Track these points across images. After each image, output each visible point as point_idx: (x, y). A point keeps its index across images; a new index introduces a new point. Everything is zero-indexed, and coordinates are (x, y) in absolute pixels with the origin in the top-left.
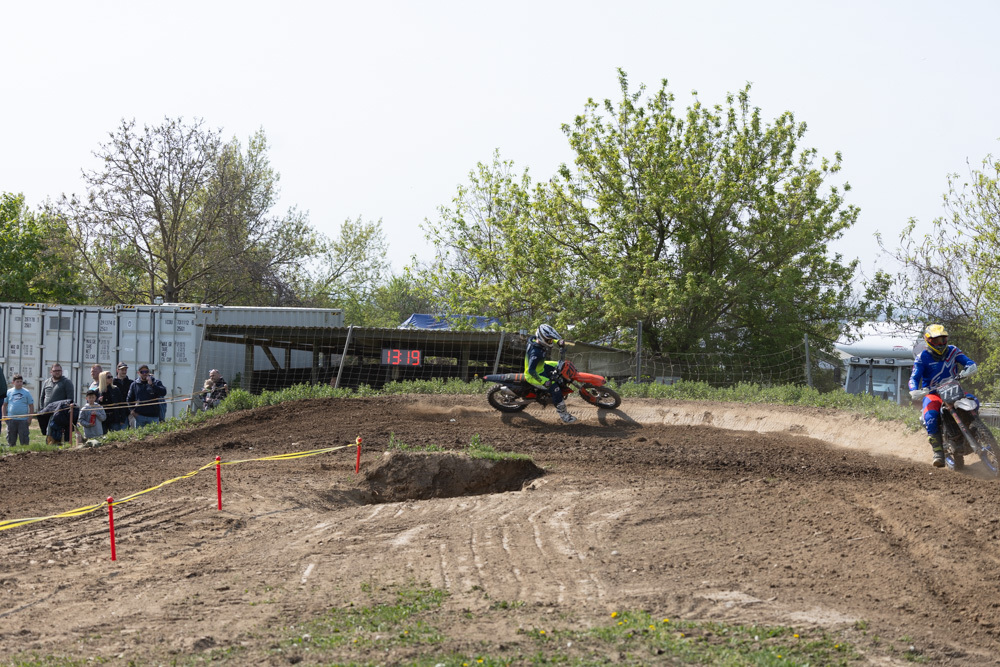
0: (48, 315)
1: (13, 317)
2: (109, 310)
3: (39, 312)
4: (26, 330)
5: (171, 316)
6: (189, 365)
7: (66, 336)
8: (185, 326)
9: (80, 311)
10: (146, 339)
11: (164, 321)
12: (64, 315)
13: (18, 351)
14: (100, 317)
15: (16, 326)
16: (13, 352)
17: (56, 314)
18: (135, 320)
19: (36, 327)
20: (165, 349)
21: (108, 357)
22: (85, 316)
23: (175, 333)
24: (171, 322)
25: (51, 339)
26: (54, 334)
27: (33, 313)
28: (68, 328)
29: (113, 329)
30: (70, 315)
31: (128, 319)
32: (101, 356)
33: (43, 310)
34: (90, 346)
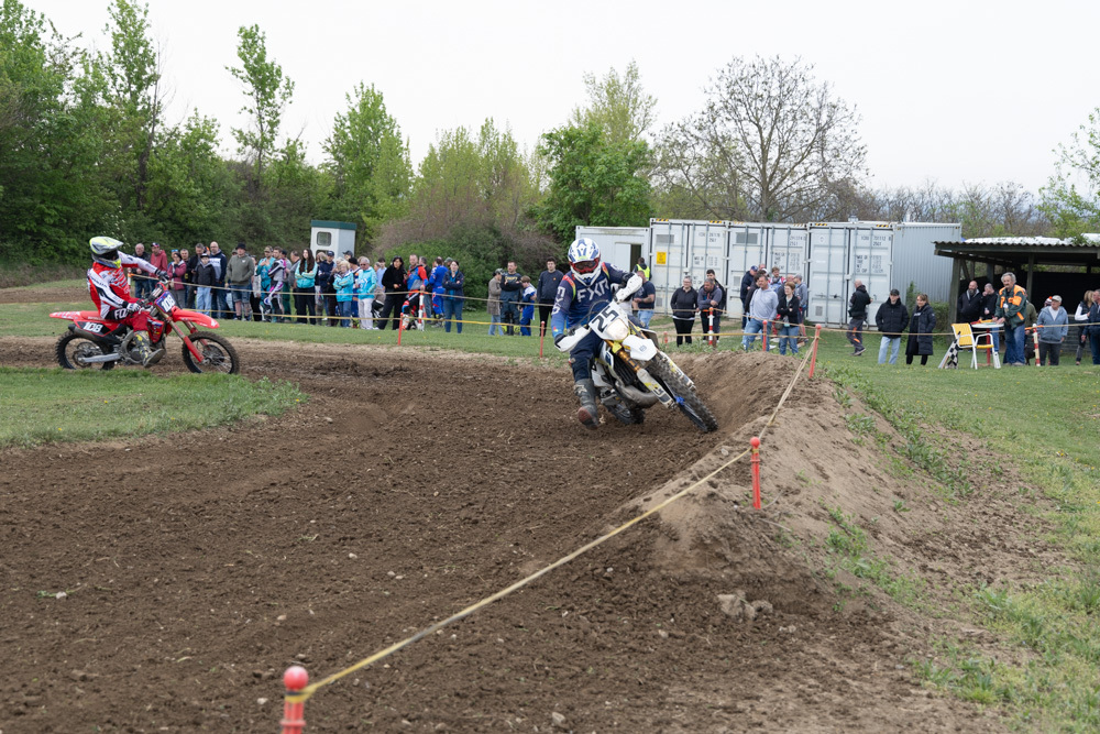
0: (734, 232)
1: (697, 233)
2: (800, 227)
3: (726, 229)
4: (710, 244)
5: (867, 233)
6: (885, 275)
7: (753, 251)
8: (883, 242)
9: (768, 228)
10: (839, 253)
11: (859, 237)
12: (751, 231)
13: (702, 264)
14: (789, 233)
15: (700, 241)
16: (697, 263)
17: (743, 230)
18: (828, 236)
19: (721, 242)
20: (861, 262)
21: (798, 268)
22: (773, 233)
23: (871, 248)
24: (867, 238)
25: (738, 251)
26: (741, 248)
27: (718, 230)
28: (756, 242)
29: (802, 243)
30: (758, 231)
31: (820, 236)
32: (790, 267)
33: (730, 227)
34: (779, 259)
